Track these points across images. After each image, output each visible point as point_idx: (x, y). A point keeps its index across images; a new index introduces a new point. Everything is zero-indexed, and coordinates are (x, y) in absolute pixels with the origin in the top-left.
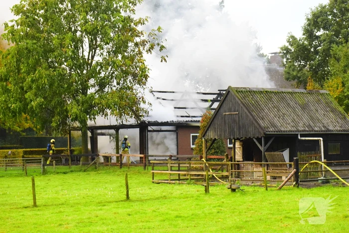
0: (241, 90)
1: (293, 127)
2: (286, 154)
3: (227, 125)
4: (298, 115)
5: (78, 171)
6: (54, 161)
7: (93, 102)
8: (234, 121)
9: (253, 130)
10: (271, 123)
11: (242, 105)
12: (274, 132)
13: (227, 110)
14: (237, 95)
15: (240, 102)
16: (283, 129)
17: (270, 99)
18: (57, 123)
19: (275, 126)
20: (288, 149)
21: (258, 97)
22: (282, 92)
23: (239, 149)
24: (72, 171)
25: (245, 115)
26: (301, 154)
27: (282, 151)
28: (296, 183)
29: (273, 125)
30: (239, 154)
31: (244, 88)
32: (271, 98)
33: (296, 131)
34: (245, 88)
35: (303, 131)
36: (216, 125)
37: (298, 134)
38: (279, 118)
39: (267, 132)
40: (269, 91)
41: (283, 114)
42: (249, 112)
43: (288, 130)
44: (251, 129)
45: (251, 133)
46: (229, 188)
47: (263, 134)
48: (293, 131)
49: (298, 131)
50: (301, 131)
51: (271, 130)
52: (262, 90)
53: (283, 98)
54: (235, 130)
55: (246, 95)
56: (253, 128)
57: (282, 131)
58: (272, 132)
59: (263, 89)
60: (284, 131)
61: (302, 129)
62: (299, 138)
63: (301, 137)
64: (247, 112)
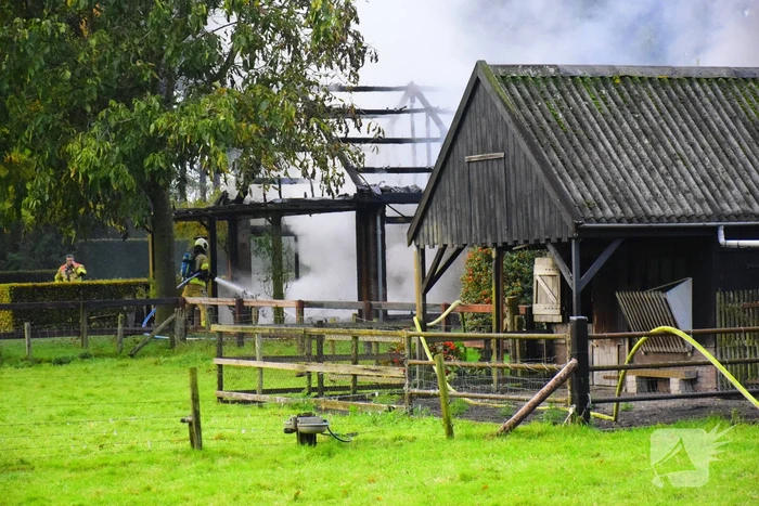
0: (524, 73)
1: (700, 202)
2: (680, 298)
3: (475, 199)
4: (732, 161)
5: (112, 356)
6: (26, 325)
7: (152, 127)
8: (495, 183)
9: (547, 214)
10: (611, 189)
11: (513, 128)
12: (619, 221)
13: (475, 148)
14: (503, 92)
15: (507, 118)
16: (657, 211)
17: (634, 104)
18: (41, 198)
19: (628, 200)
20: (690, 280)
21: (586, 100)
22: (689, 78)
23: (550, 280)
24: (84, 357)
25: (523, 161)
26: (727, 299)
27: (665, 290)
28: (579, 411)
29: (620, 196)
30: (551, 297)
31: (534, 67)
32: (637, 100)
33: (709, 218)
34: (540, 67)
35: (737, 216)
36: (448, 199)
37: (716, 229)
38: (650, 171)
39: (588, 220)
40: (637, 74)
41: (670, 156)
42: (535, 152)
43: (679, 211)
44: (539, 213)
45: (542, 228)
46: (287, 431)
47: (571, 228)
48: (699, 219)
49: (720, 216)
50: (728, 218)
51: (609, 213)
52: (608, 74)
53: (687, 100)
54: (498, 212)
55: (537, 93)
56: (547, 206)
57: (649, 218)
58: (608, 221)
59: (612, 68)
60: (659, 219)
61: (737, 208)
62: (722, 240)
63: (726, 239)
64: (529, 153)
